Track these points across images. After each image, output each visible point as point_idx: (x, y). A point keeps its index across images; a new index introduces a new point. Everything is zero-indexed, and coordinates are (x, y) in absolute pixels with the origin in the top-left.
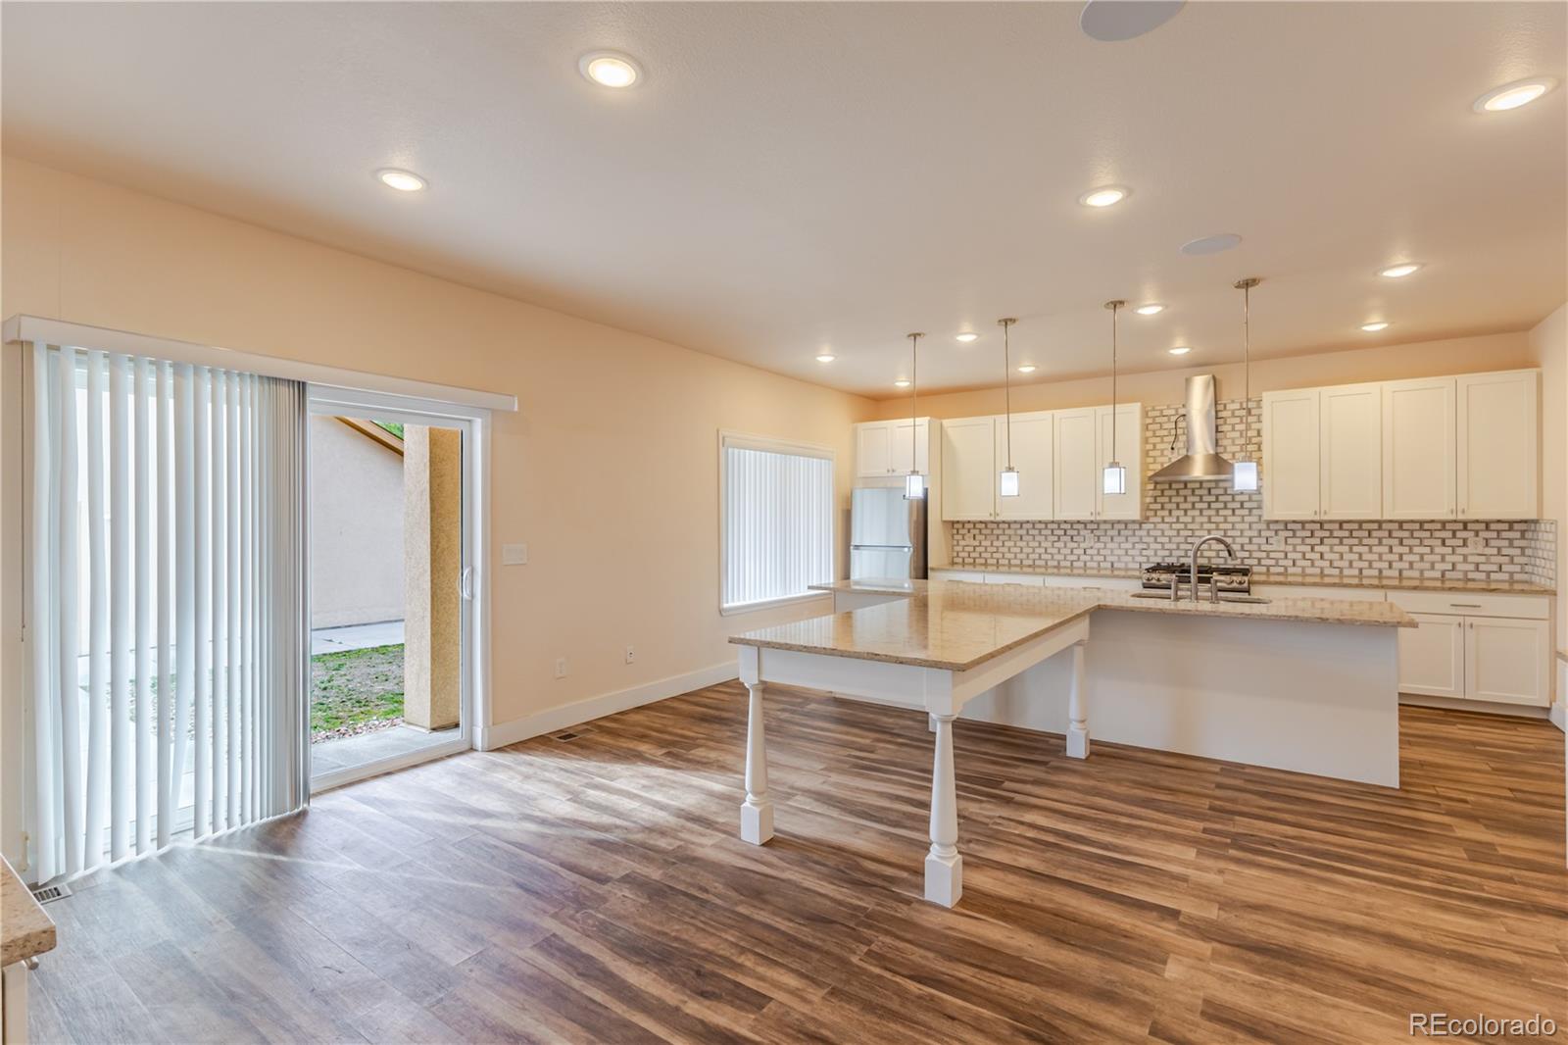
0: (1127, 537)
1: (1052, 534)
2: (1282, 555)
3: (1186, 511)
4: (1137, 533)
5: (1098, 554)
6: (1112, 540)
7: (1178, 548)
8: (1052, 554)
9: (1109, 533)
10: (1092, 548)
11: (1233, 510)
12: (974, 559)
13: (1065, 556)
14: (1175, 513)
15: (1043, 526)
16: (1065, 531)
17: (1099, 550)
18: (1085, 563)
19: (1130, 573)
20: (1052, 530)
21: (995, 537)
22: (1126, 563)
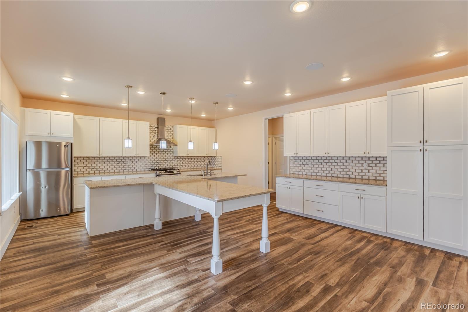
0: (141, 161)
1: (117, 161)
2: (177, 165)
3: (156, 154)
4: (144, 160)
5: (132, 167)
6: (137, 162)
7: (155, 164)
8: (117, 168)
9: (136, 160)
10: (130, 165)
11: (167, 154)
12: (83, 172)
13: (121, 168)
14: (154, 154)
15: (113, 158)
16: (121, 160)
17: (132, 166)
18: (128, 170)
19: (142, 172)
20: (117, 160)
21: (93, 163)
22: (141, 169)
